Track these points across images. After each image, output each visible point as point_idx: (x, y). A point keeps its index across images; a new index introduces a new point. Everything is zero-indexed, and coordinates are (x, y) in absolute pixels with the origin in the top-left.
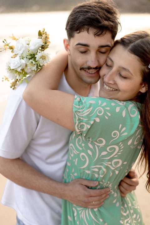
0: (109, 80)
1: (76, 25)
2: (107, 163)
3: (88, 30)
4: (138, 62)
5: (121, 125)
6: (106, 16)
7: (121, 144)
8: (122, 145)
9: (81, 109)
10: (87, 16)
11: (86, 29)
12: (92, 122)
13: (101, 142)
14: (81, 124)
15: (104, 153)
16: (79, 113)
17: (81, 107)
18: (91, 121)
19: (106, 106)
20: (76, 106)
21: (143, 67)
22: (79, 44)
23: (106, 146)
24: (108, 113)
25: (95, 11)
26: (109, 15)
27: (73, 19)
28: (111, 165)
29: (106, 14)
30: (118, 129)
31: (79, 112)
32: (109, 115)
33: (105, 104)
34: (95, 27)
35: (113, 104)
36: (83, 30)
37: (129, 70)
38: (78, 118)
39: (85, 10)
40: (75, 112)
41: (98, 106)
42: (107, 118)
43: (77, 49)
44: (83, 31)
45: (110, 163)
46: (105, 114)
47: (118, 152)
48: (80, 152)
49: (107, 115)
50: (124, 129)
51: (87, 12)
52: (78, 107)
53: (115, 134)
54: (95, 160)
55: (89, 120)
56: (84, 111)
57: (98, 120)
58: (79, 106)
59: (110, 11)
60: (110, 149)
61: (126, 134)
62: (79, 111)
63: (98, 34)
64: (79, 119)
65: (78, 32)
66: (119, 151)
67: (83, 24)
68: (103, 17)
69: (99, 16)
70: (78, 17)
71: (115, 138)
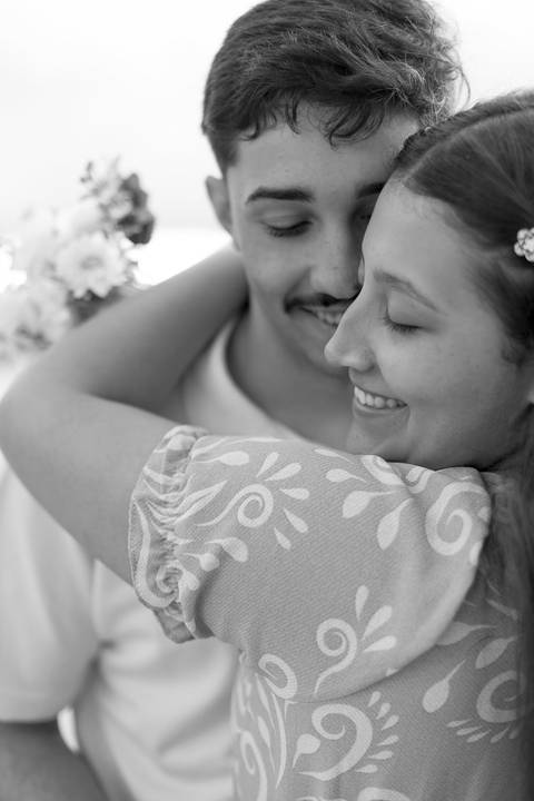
0: (343, 350)
1: (239, 100)
3: (292, 120)
4: (450, 230)
5: (362, 594)
6: (380, 37)
7: (380, 702)
8: (385, 709)
9: (177, 488)
10: (282, 46)
11: (283, 110)
12: (206, 560)
14: (171, 564)
16: (163, 510)
17: (176, 479)
18: (203, 552)
19: (292, 482)
21: (488, 257)
22: (261, 194)
23: (305, 703)
24: (292, 518)
25: (319, 20)
26: (397, 33)
27: (224, 75)
29: (383, 26)
30: (347, 614)
31: (164, 504)
32: (300, 526)
33: (293, 469)
34: (327, 96)
35: (337, 476)
36: (271, 121)
37: (409, 285)
38: (154, 533)
39: (276, 20)
40: (142, 500)
41: (254, 481)
42: (286, 543)
43: (256, 217)
44: (273, 127)
46: (278, 519)
47: (373, 749)
49: (289, 530)
50: (384, 615)
51: (282, 27)
52: (160, 478)
53: (334, 639)
54: (280, 778)
55: (197, 545)
56: (182, 499)
58: (169, 473)
59: (400, 11)
61: (387, 643)
63: (345, 127)
64: (159, 541)
65: (252, 132)
66: (375, 740)
67: (264, 90)
68: (365, 41)
69: (342, 38)
70: (242, 60)
71: (338, 660)
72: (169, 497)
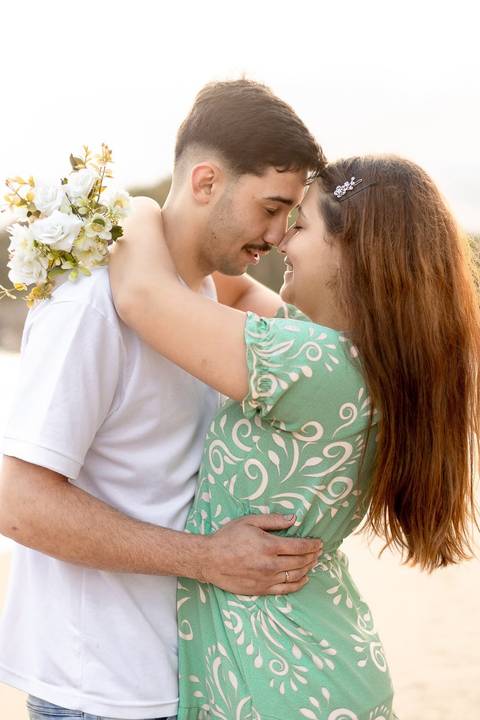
2: (317, 487)
5: (362, 390)
7: (360, 440)
9: (266, 340)
12: (294, 377)
13: (312, 431)
14: (264, 377)
15: (314, 461)
17: (264, 336)
18: (291, 371)
19: (327, 341)
20: (252, 334)
23: (323, 442)
24: (333, 359)
28: (325, 492)
30: (354, 400)
31: (260, 347)
32: (335, 361)
33: (323, 336)
38: (259, 361)
40: (252, 344)
41: (309, 340)
42: (330, 369)
45: (323, 487)
46: (326, 357)
47: (349, 460)
48: (246, 456)
49: (331, 363)
52: (257, 335)
53: (347, 412)
54: (288, 477)
55: (287, 368)
56: (271, 346)
57: (308, 372)
58: (259, 332)
60: (330, 452)
62: (260, 344)
64: (259, 365)
66: (351, 456)
71: (347, 421)
72: (263, 344)
